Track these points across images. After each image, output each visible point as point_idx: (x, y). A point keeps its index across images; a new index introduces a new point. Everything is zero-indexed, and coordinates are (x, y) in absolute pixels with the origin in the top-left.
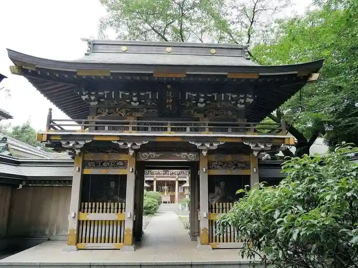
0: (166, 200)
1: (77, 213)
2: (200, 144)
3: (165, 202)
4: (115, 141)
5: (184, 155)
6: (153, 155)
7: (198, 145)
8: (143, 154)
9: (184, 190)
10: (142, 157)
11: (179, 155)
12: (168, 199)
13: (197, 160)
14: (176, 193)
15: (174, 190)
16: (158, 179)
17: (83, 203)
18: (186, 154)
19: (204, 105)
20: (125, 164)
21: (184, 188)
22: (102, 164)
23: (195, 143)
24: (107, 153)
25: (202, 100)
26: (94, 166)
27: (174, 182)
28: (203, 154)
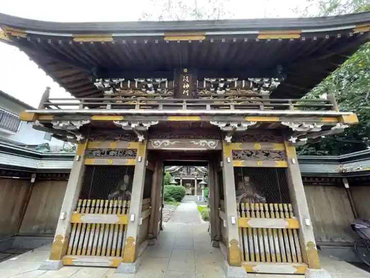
0: (188, 193)
1: (68, 213)
2: (224, 125)
3: (188, 195)
4: (117, 121)
5: (203, 143)
6: (167, 143)
7: (222, 125)
8: (155, 142)
9: (201, 187)
10: (154, 145)
11: (197, 144)
12: (190, 192)
13: (219, 148)
14: (196, 188)
15: (194, 186)
16: (184, 178)
17: (81, 201)
18: (205, 141)
19: (224, 91)
20: (134, 154)
21: (201, 185)
22: (108, 153)
23: (218, 123)
24: (115, 140)
25: (222, 85)
26: (99, 155)
27: (193, 181)
28: (226, 141)
